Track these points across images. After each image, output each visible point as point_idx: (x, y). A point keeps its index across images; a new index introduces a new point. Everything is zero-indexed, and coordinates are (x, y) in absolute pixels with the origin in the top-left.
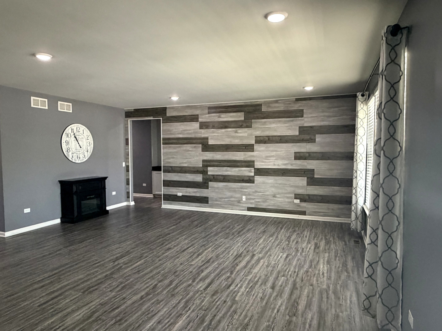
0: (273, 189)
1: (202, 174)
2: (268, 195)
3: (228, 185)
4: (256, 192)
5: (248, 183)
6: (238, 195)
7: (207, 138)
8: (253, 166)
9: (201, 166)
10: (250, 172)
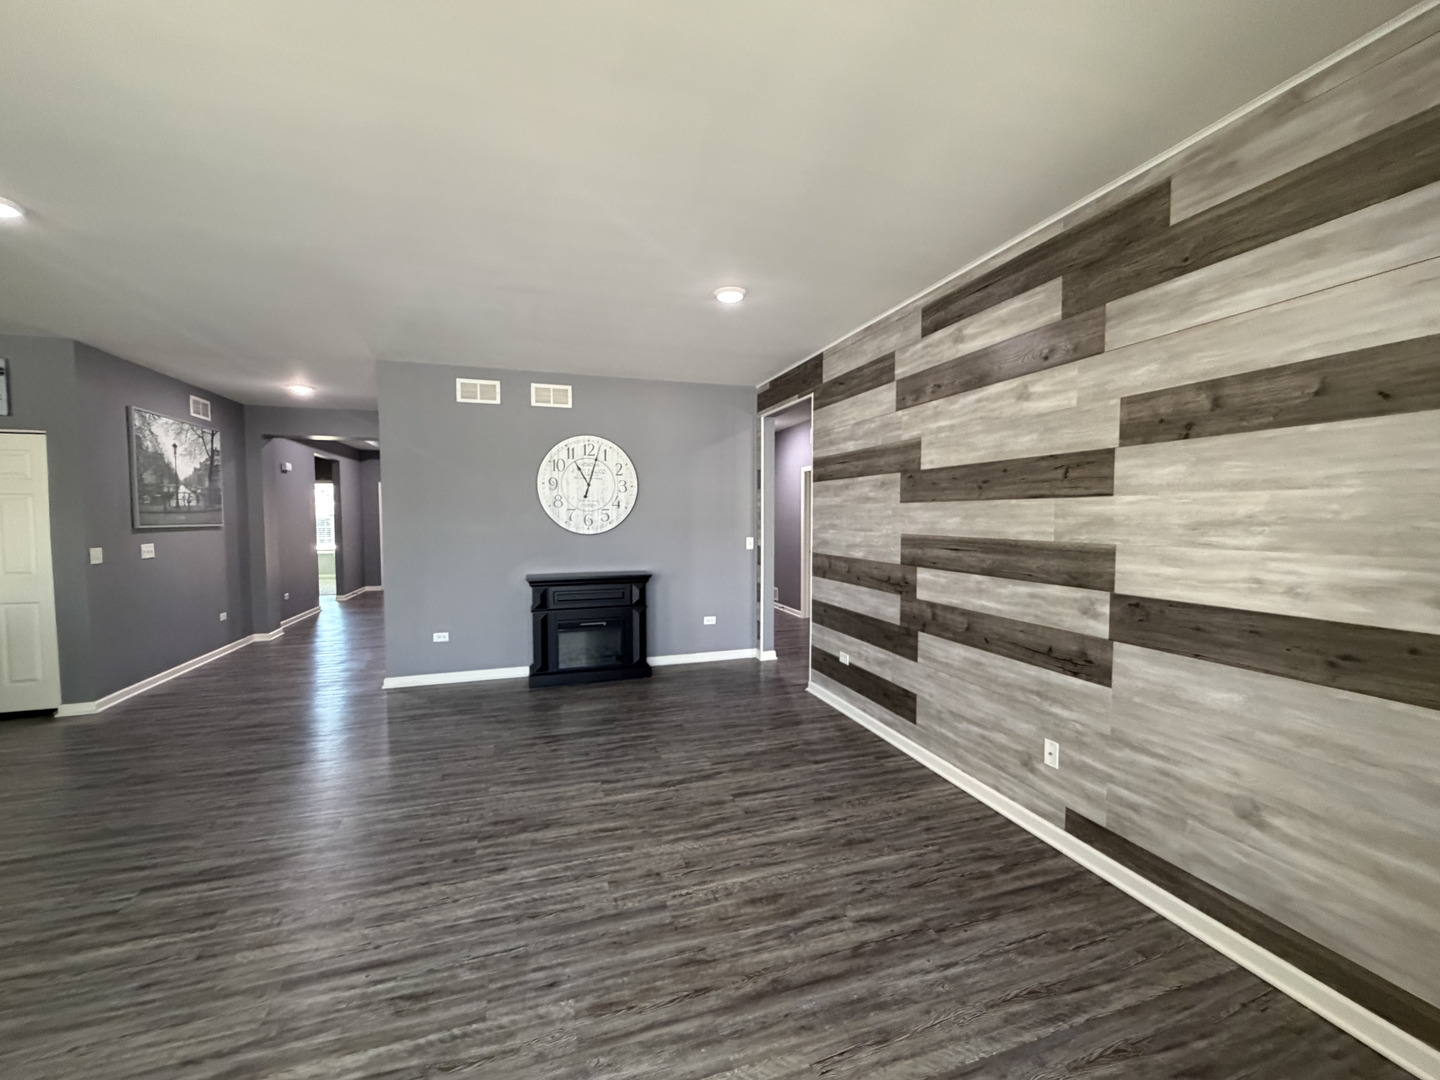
0: (1242, 763)
1: (901, 593)
2: (1199, 789)
3: (983, 660)
4: (1117, 739)
5: (1075, 674)
6: (1024, 727)
7: (916, 445)
8: (1103, 580)
9: (898, 560)
10: (1088, 611)
